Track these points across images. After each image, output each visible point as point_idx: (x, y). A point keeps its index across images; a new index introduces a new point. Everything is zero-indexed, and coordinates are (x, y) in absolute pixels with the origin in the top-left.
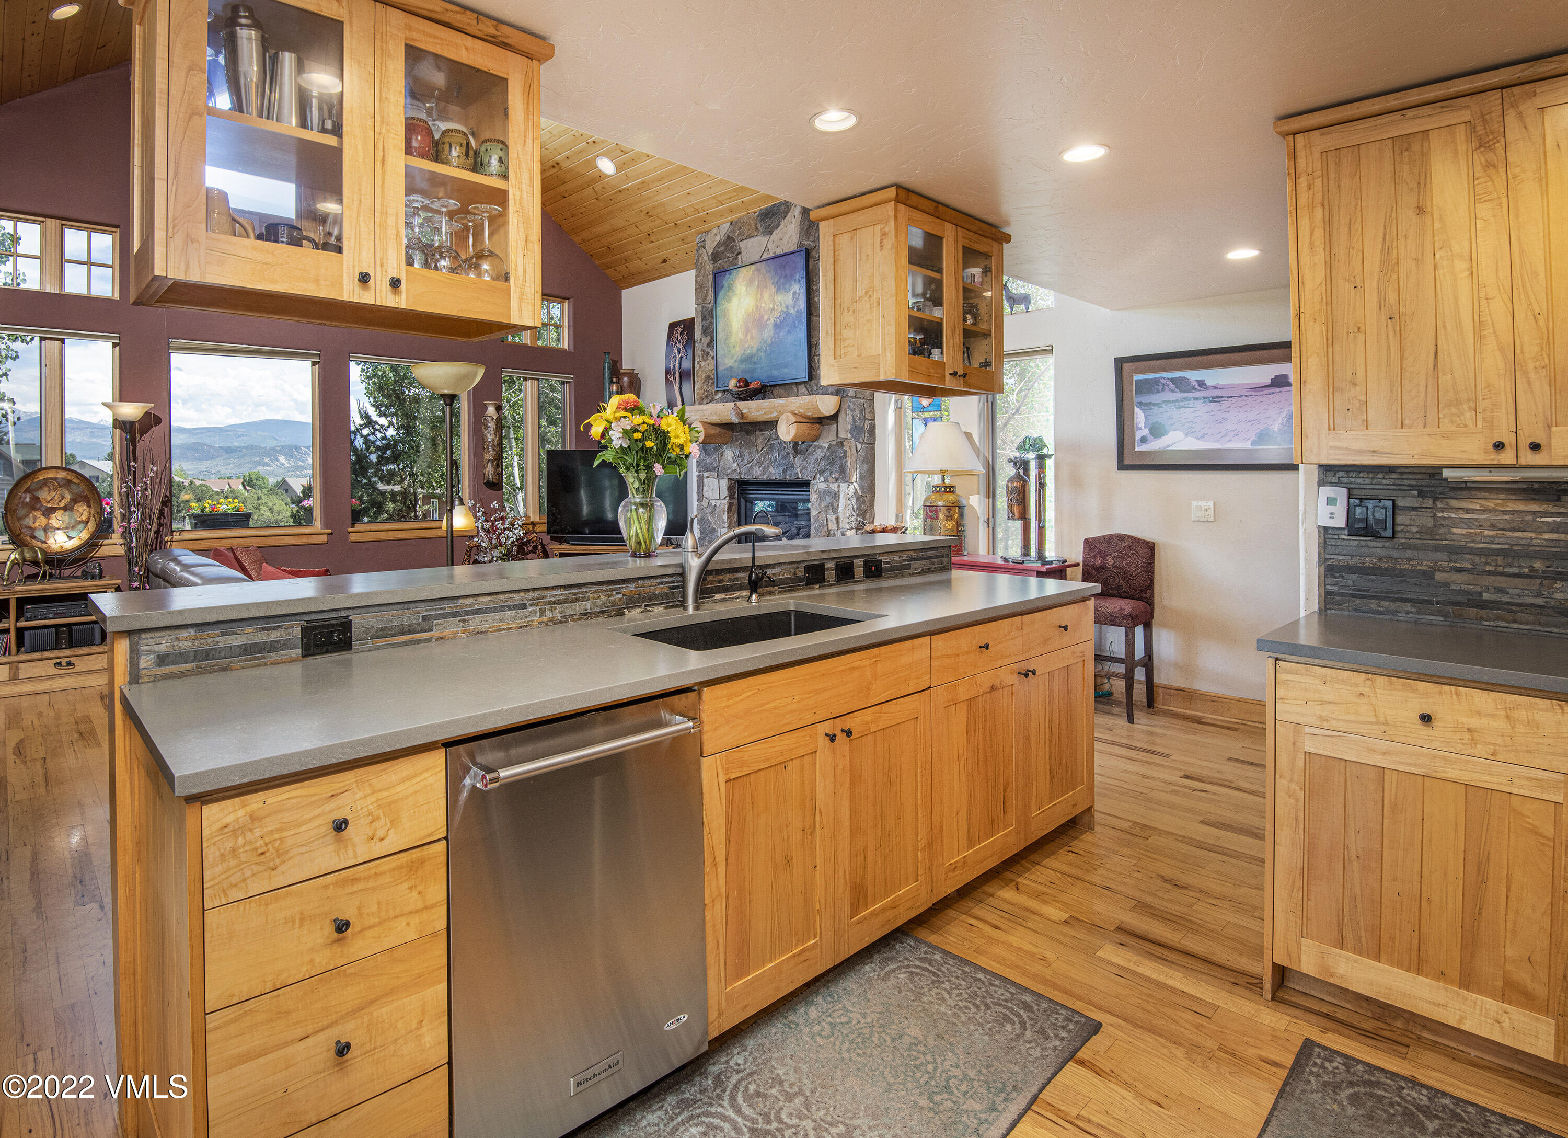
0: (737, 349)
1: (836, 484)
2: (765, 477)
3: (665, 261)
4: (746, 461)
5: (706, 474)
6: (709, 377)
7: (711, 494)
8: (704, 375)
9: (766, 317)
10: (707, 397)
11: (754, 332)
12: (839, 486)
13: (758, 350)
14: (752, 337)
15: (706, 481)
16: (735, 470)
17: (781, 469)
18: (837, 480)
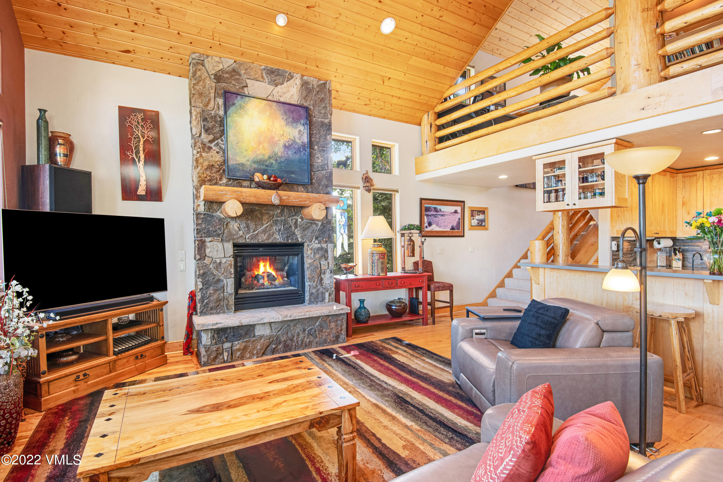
0: (250, 152)
1: (326, 245)
2: (270, 241)
3: (128, 52)
4: (252, 230)
5: (210, 239)
6: (213, 166)
7: (215, 253)
8: (206, 164)
9: (277, 139)
10: (210, 180)
11: (266, 145)
12: (327, 246)
13: (270, 158)
14: (263, 148)
15: (208, 244)
16: (242, 236)
17: (286, 236)
18: (326, 242)
